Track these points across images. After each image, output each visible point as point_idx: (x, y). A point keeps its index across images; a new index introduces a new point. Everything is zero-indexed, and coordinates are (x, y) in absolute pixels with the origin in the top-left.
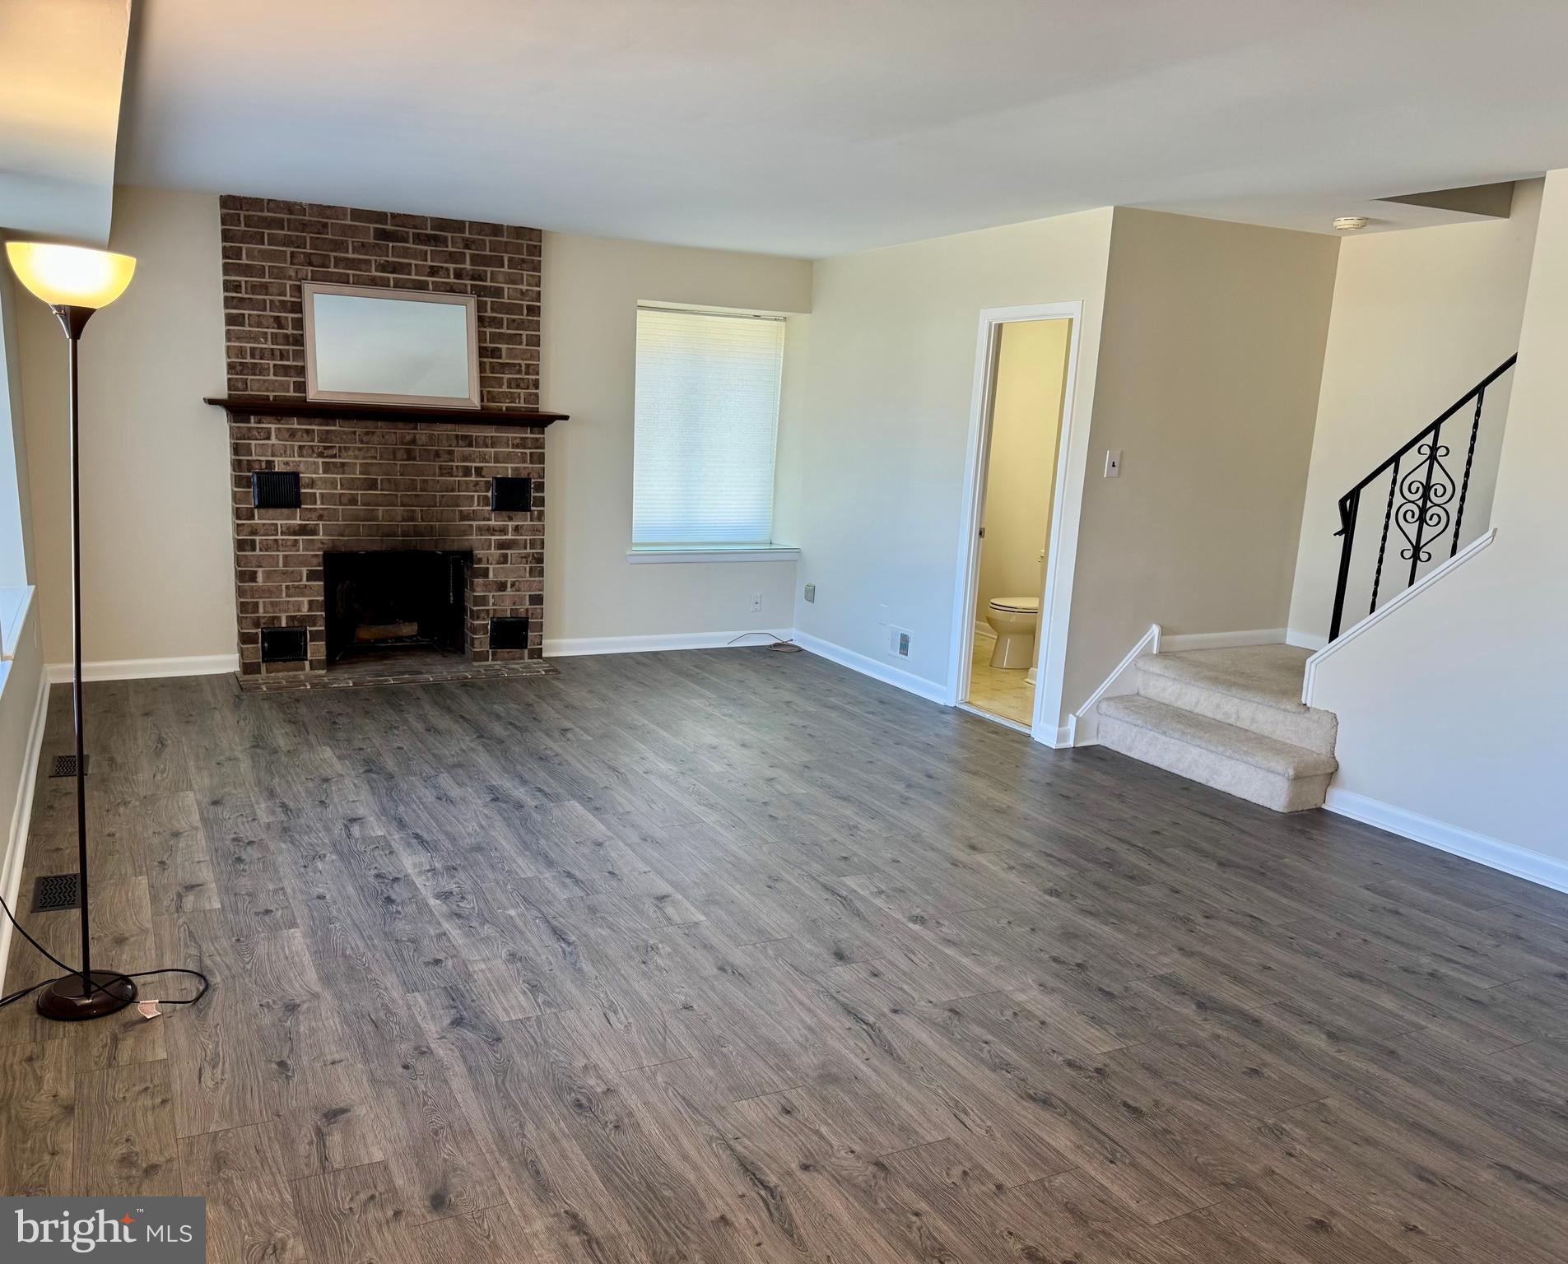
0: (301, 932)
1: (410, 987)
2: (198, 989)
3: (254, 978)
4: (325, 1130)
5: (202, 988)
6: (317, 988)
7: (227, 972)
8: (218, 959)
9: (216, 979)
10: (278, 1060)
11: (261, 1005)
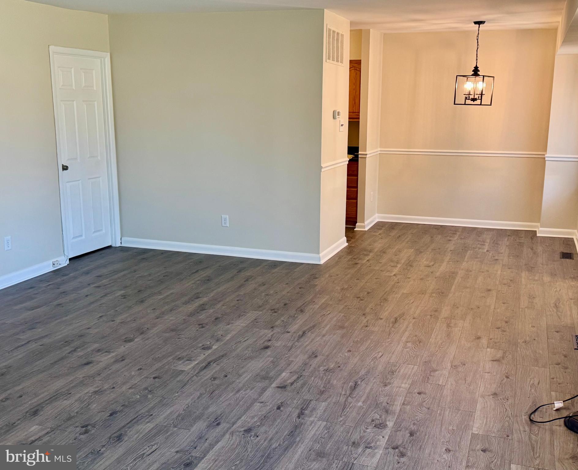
0: (472, 429)
1: (441, 387)
2: (534, 415)
3: (506, 413)
4: (501, 358)
5: (533, 416)
6: (480, 399)
7: (519, 419)
8: (522, 429)
9: (525, 418)
10: (508, 379)
11: (508, 400)
